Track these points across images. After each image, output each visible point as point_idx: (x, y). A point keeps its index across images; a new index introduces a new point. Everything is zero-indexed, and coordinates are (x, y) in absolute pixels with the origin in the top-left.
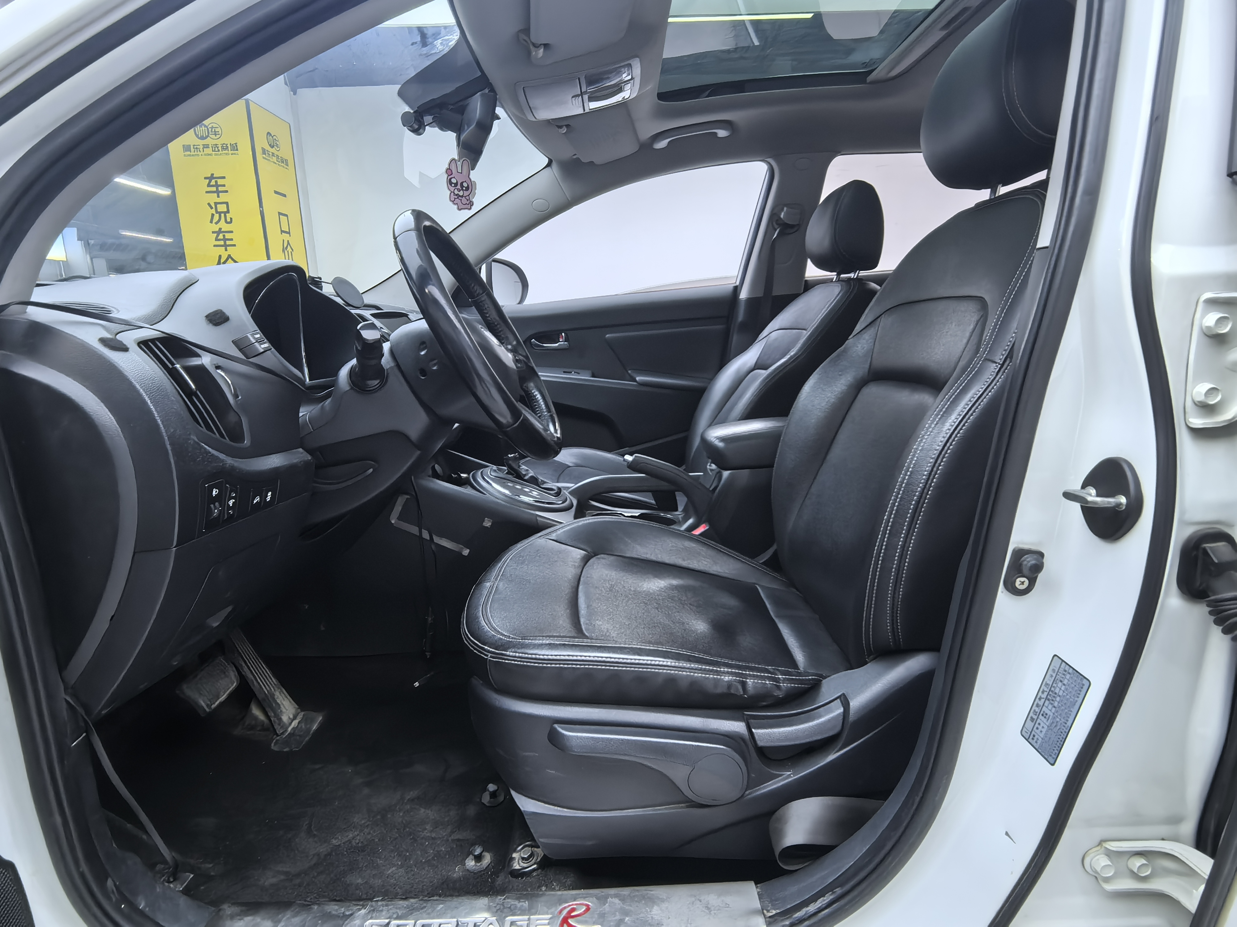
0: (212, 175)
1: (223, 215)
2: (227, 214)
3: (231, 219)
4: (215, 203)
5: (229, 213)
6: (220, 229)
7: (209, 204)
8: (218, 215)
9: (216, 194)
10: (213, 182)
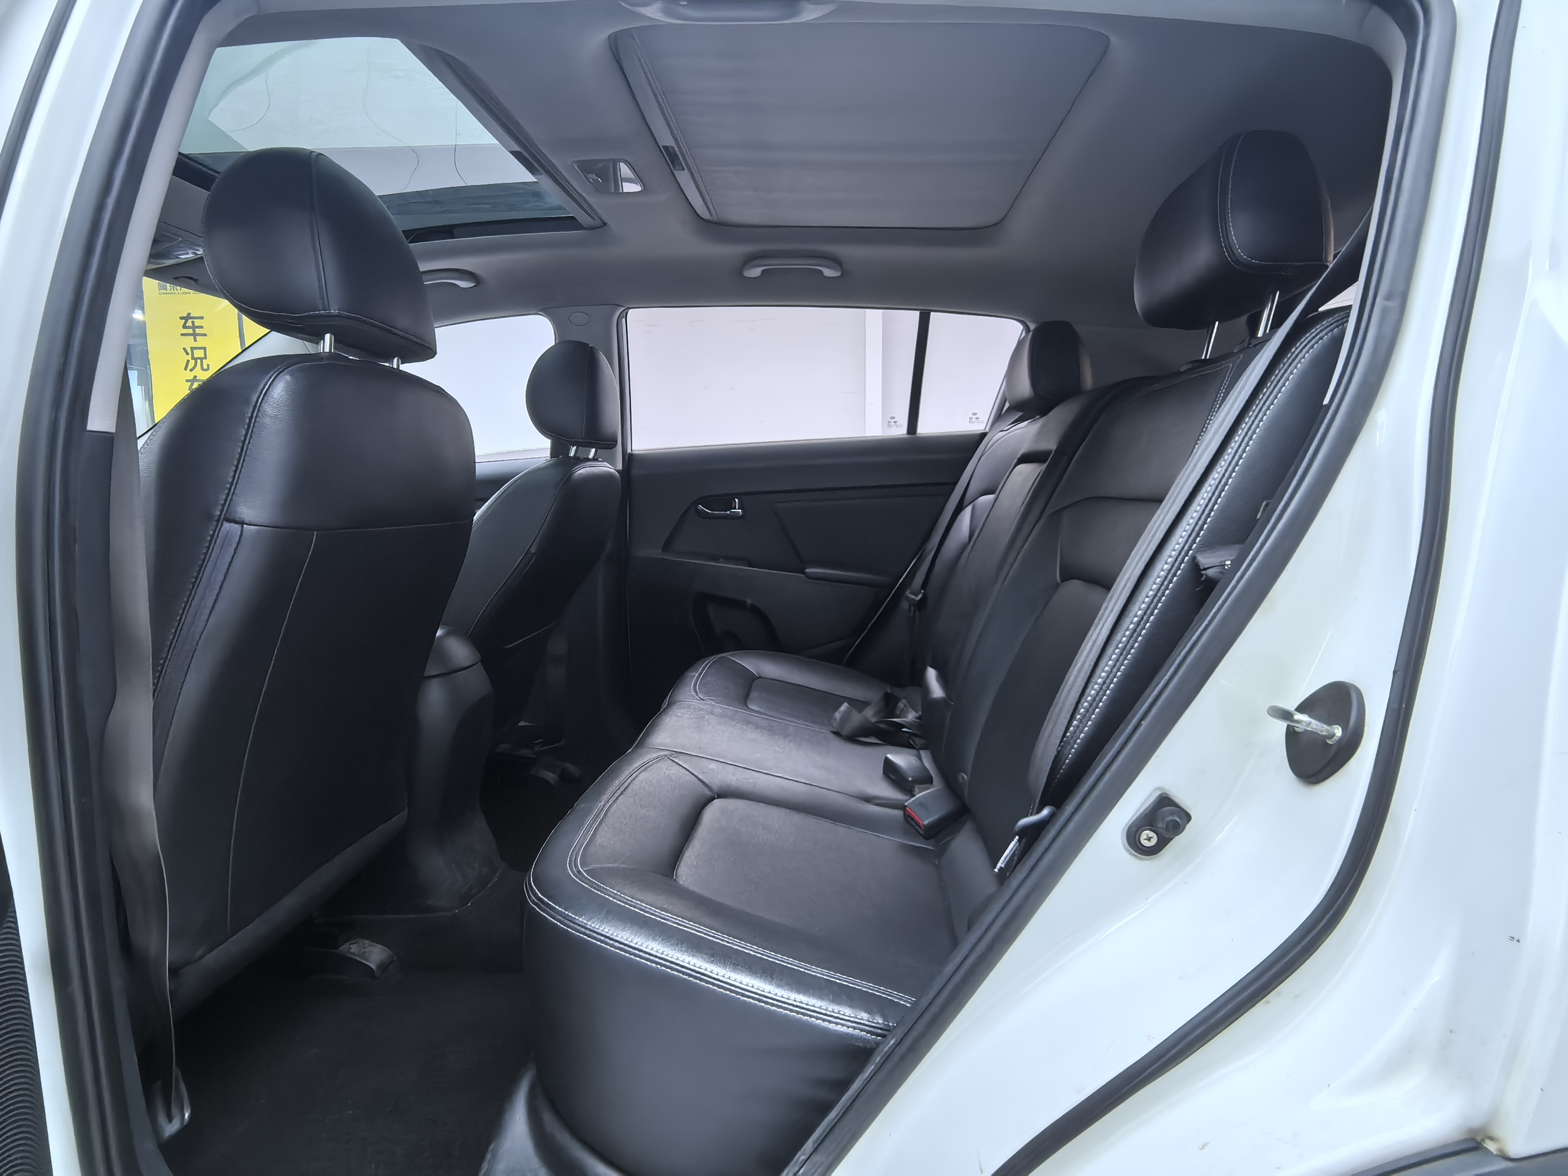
0: (189, 314)
1: (199, 361)
2: (204, 360)
3: (208, 365)
4: (191, 347)
5: (206, 358)
6: (195, 377)
7: (185, 349)
8: (194, 361)
9: (192, 337)
10: (189, 323)
